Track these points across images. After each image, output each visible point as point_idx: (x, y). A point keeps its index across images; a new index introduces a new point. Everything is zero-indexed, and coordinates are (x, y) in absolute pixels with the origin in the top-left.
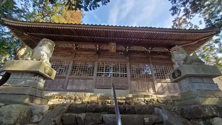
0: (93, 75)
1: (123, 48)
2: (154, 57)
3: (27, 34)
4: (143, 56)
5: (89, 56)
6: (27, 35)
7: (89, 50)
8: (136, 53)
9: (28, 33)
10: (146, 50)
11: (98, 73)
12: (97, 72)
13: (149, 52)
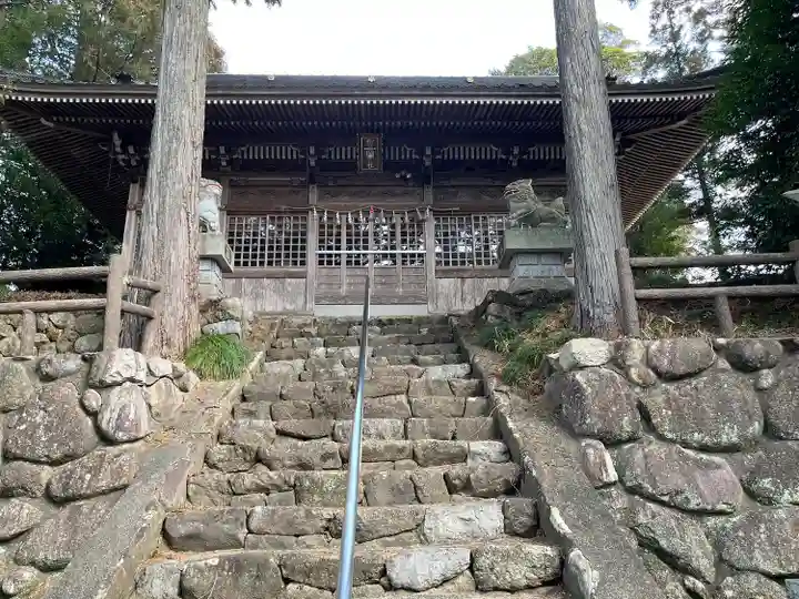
0: (303, 263)
1: (411, 153)
3: (52, 121)
4: (489, 182)
5: (281, 190)
6: (52, 125)
9: (55, 119)
10: (504, 156)
11: (321, 256)
12: (319, 252)
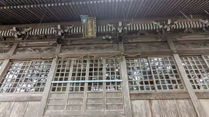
1: (111, 27)
2: (179, 39)
4: (154, 40)
5: (43, 48)
7: (45, 37)
8: (138, 34)
10: (161, 27)
12: (53, 82)
13: (166, 29)
